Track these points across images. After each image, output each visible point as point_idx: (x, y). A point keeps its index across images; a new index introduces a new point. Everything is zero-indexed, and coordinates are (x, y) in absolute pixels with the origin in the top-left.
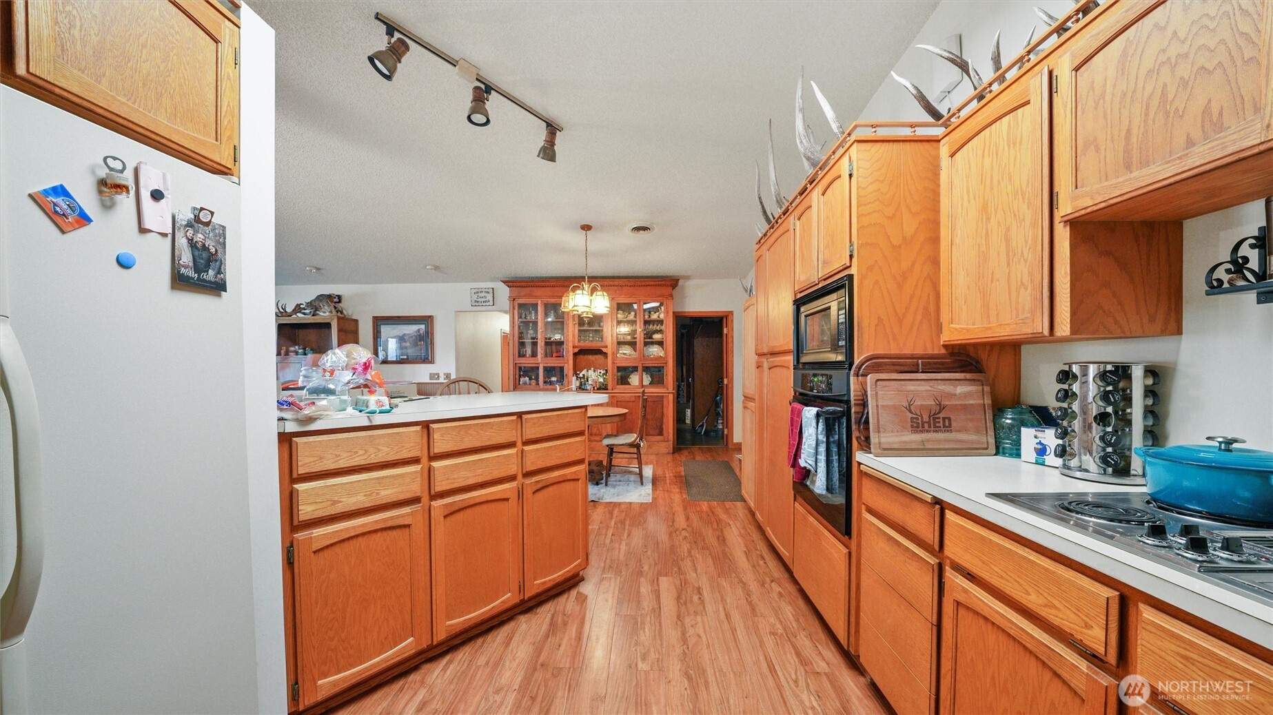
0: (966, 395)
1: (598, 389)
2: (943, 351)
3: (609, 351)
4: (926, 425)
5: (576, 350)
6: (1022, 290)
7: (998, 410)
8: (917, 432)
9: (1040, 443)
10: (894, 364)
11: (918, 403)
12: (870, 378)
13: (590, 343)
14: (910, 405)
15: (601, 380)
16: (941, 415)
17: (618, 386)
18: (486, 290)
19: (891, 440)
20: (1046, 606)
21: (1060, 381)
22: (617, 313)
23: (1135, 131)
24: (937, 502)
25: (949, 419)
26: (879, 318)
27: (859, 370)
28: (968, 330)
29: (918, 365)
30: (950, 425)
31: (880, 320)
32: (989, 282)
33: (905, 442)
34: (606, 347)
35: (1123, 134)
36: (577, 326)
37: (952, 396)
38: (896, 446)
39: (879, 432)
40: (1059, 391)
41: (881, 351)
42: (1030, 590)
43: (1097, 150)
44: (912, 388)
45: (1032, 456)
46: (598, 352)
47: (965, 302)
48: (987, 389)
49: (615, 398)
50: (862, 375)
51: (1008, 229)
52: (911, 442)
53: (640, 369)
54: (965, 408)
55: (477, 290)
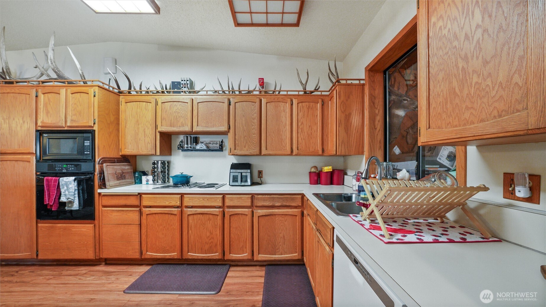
0: (128, 169)
2: (120, 157)
4: (120, 178)
6: (149, 144)
7: (135, 172)
8: (118, 180)
9: (147, 179)
10: (109, 160)
11: (118, 172)
12: (104, 164)
14: (116, 173)
16: (123, 175)
19: (112, 183)
20: (169, 203)
21: (153, 164)
23: (172, 121)
24: (139, 194)
25: (125, 176)
26: (104, 145)
27: (100, 162)
28: (132, 152)
29: (115, 161)
30: (125, 178)
31: (104, 146)
32: (139, 140)
33: (115, 184)
35: (170, 120)
37: (125, 169)
38: (113, 185)
39: (109, 181)
40: (153, 167)
41: (105, 156)
42: (166, 202)
43: (166, 121)
44: (116, 167)
45: (146, 183)
47: (130, 144)
48: (132, 167)
50: (101, 164)
51: (145, 129)
52: (117, 183)
54: (128, 173)
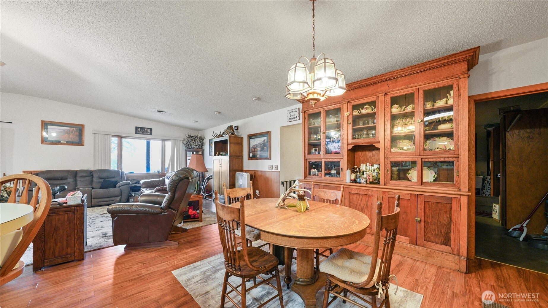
1: (371, 183)
3: (381, 146)
5: (350, 147)
13: (363, 140)
15: (375, 174)
17: (392, 182)
18: (295, 110)
22: (391, 107)
34: (379, 142)
36: (351, 125)
46: (371, 147)
49: (387, 194)
53: (419, 164)
55: (290, 111)
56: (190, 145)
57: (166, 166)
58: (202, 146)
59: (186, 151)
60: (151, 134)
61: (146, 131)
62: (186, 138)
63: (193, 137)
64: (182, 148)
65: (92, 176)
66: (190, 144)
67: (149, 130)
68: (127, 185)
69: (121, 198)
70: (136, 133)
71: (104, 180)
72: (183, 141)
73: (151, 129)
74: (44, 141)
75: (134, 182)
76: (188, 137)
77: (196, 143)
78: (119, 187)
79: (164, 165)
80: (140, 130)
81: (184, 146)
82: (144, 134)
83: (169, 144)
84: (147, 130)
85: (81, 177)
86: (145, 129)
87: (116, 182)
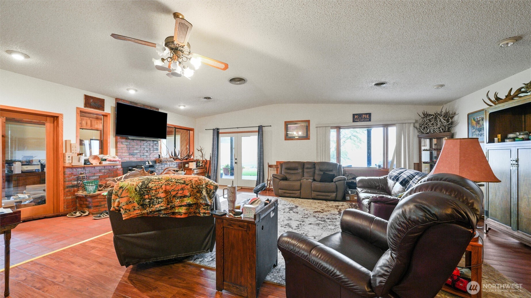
56: (426, 129)
57: (390, 159)
58: (449, 128)
59: (419, 138)
60: (370, 120)
61: (364, 117)
62: (418, 118)
63: (431, 115)
64: (413, 134)
65: (315, 168)
66: (426, 127)
67: (367, 115)
68: (343, 181)
69: (336, 195)
70: (354, 121)
71: (323, 173)
72: (414, 123)
73: (370, 114)
74: (288, 138)
75: (351, 177)
76: (423, 116)
77: (437, 124)
78: (335, 182)
79: (387, 158)
80: (358, 117)
81: (416, 131)
82: (362, 121)
83: (393, 131)
84: (365, 115)
85: (307, 168)
86: (363, 115)
87: (334, 176)
